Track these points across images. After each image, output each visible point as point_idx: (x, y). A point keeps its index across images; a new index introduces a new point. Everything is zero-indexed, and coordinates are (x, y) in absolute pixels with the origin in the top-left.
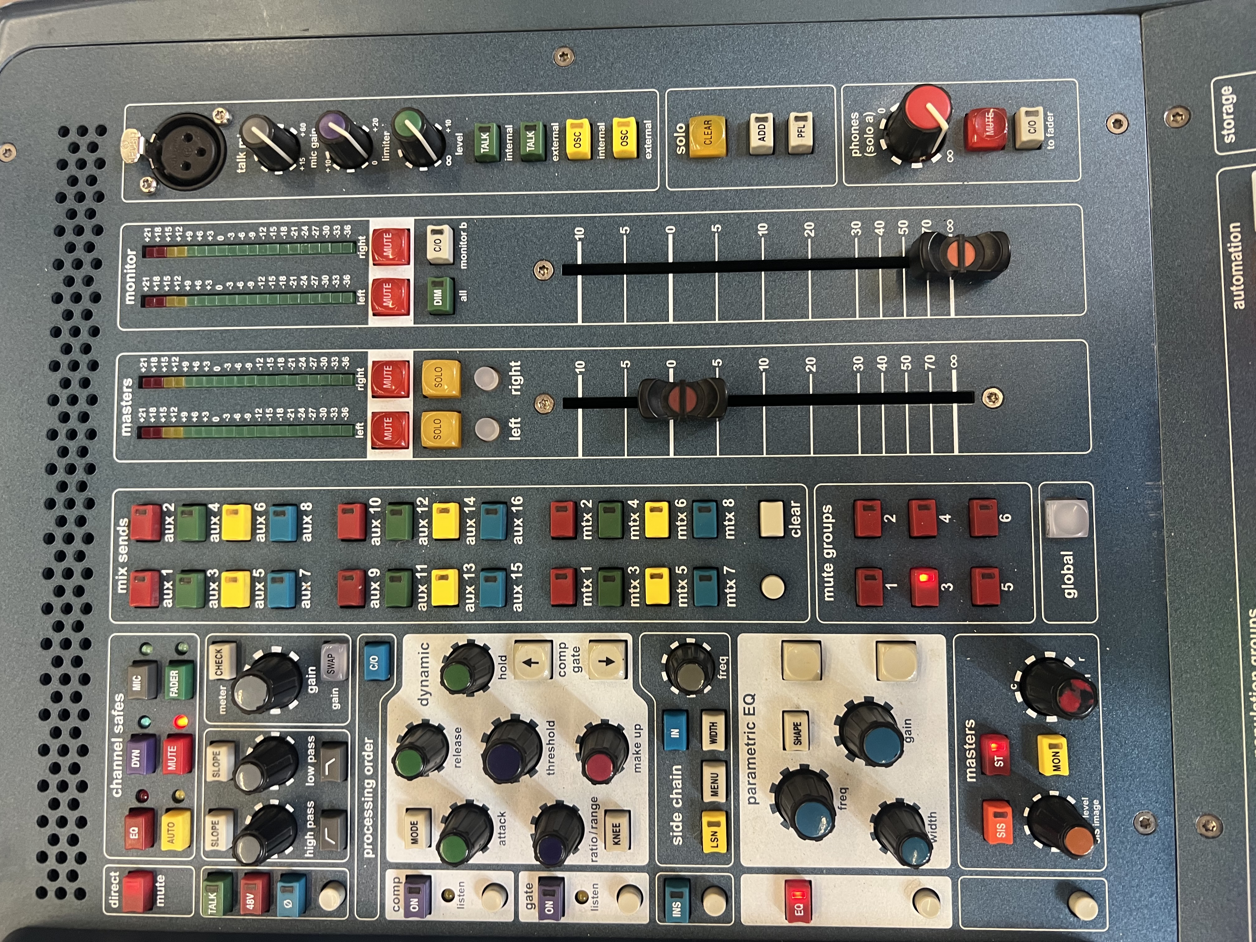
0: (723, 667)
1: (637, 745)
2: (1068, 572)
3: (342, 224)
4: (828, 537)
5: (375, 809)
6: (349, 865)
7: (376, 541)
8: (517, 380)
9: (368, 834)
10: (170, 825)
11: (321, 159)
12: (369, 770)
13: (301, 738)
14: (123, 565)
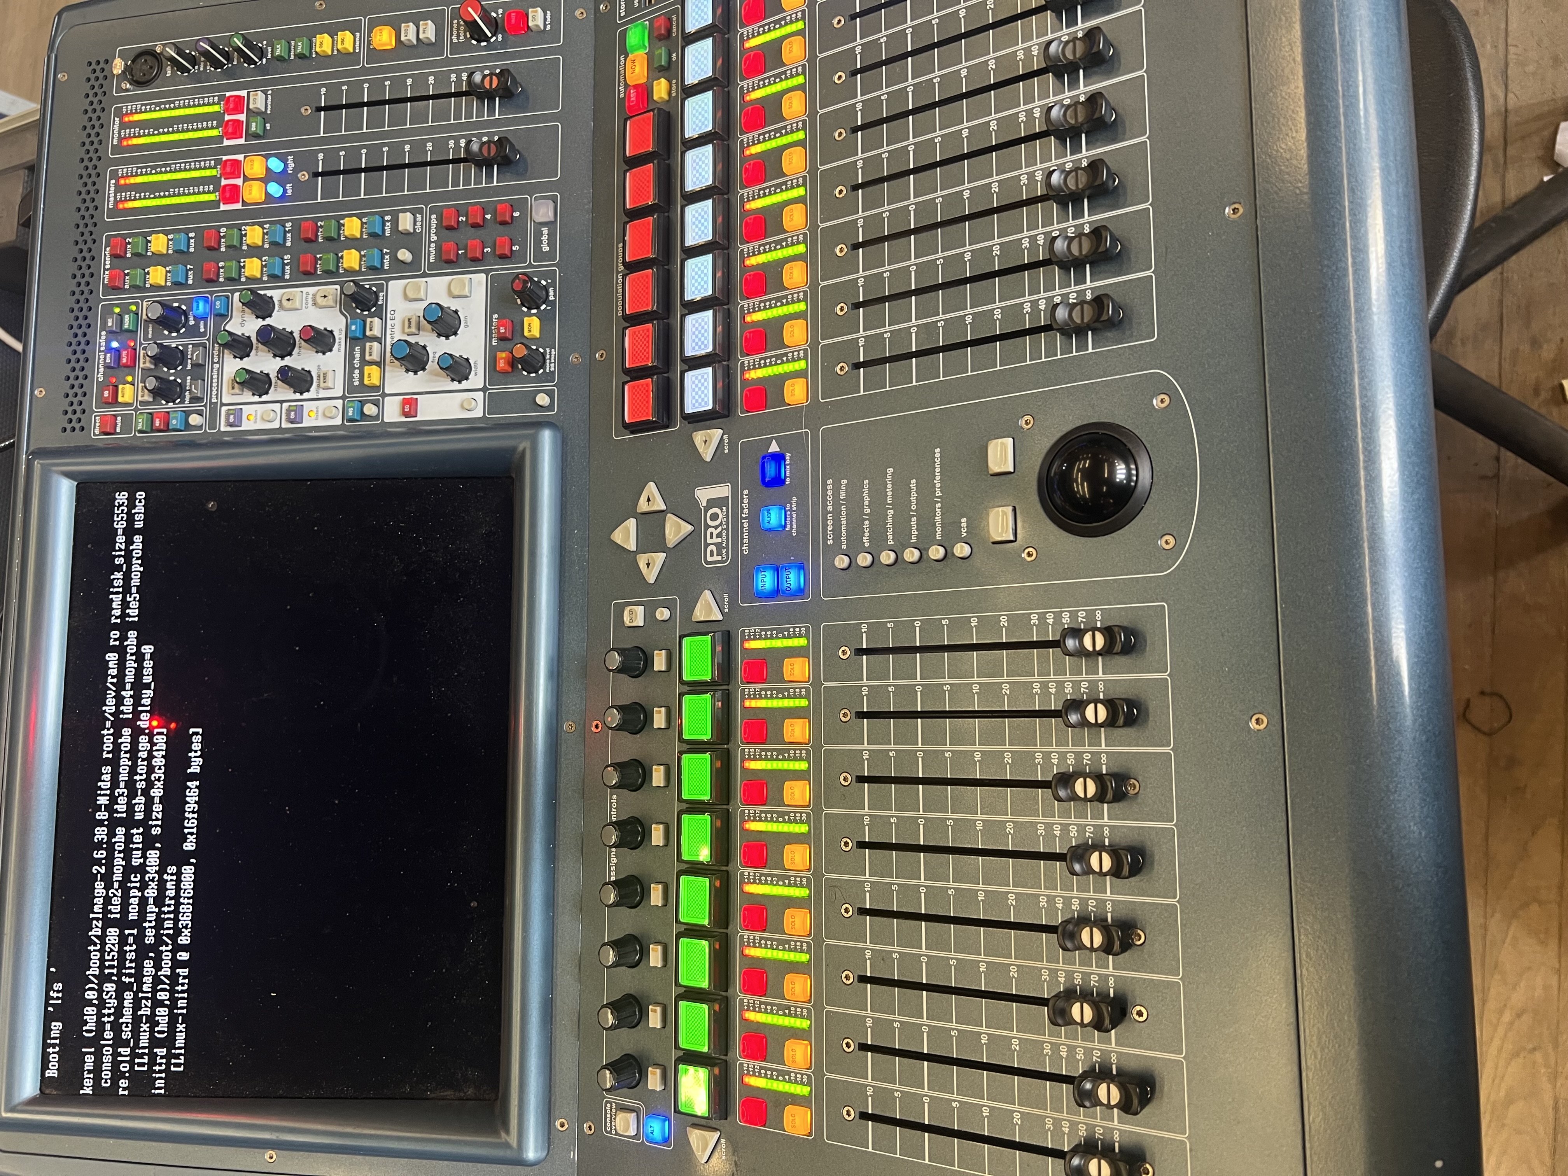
0: (381, 298)
1: (340, 339)
2: (545, 238)
3: (214, 96)
4: (433, 230)
5: (218, 378)
6: (205, 406)
7: (223, 249)
8: (291, 165)
9: (214, 389)
10: (123, 389)
11: (205, 66)
12: (216, 360)
13: (186, 346)
14: (107, 270)
